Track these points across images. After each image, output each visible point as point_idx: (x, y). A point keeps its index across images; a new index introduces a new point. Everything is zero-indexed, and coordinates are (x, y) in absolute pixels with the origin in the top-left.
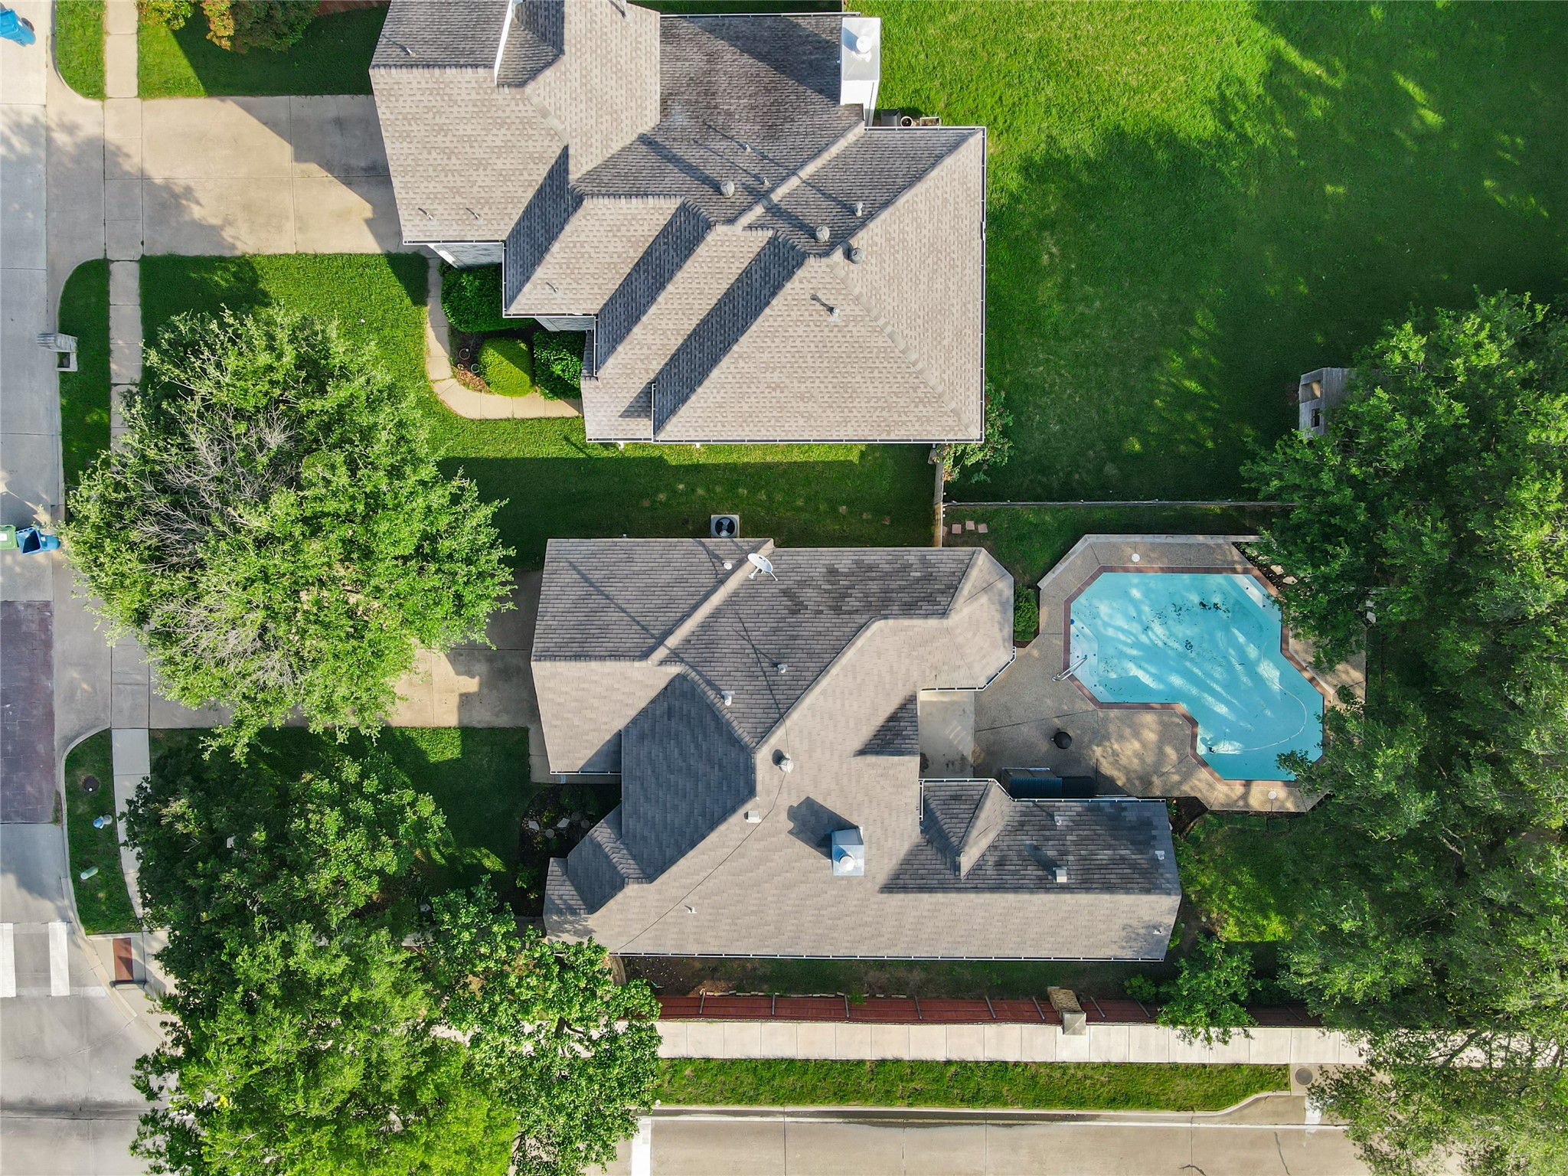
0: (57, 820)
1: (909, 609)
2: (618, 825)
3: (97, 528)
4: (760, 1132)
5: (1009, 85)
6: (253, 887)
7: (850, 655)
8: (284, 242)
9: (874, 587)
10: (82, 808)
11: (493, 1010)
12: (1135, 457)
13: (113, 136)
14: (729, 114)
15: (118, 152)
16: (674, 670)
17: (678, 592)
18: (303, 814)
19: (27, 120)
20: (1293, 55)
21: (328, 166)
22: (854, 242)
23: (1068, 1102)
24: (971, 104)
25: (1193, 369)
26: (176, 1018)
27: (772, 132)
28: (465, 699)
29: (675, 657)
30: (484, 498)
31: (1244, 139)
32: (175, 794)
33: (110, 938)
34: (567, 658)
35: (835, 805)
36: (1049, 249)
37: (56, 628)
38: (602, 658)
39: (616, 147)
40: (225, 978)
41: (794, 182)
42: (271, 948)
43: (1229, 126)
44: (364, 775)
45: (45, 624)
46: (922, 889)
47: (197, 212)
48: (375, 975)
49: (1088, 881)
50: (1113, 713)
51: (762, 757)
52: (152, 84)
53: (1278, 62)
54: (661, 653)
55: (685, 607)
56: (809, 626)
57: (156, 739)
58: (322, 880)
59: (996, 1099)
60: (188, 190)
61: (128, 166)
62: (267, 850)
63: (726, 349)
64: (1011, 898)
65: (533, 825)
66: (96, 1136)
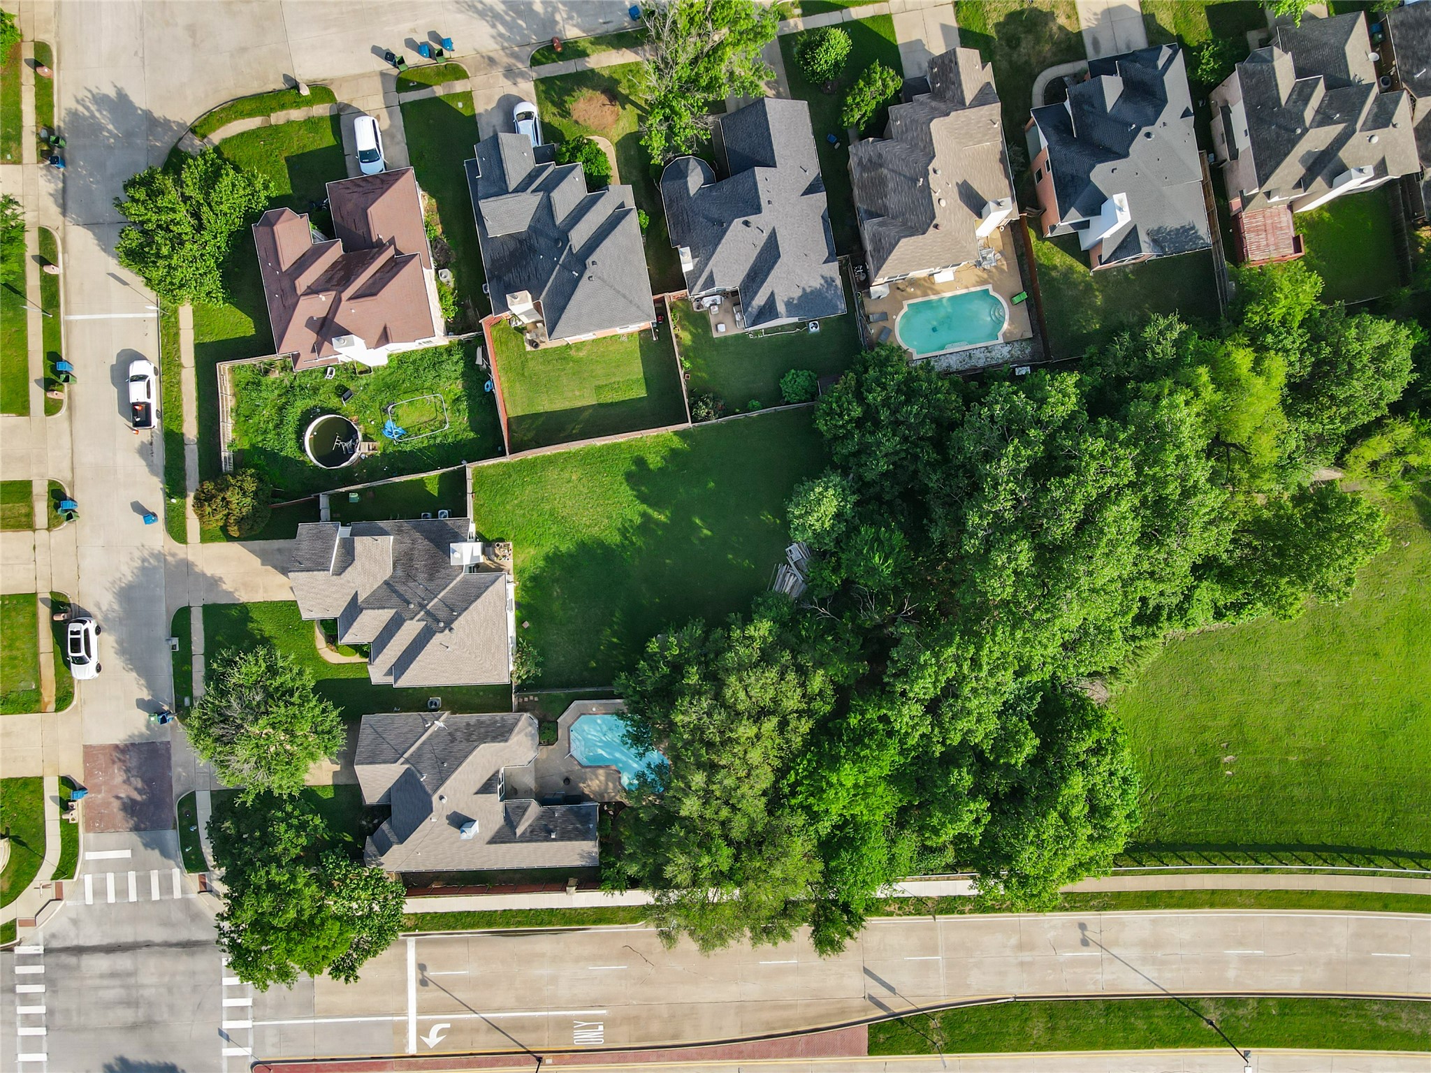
0: (175, 828)
1: (494, 739)
2: (390, 823)
3: (198, 729)
4: (457, 940)
5: (538, 527)
6: (255, 852)
7: (470, 758)
8: (259, 597)
9: (482, 730)
10: (185, 823)
11: (341, 891)
12: (594, 669)
13: (191, 558)
14: (417, 569)
15: (193, 564)
16: (407, 766)
17: (409, 736)
18: (272, 825)
19: (156, 552)
20: (650, 511)
21: (275, 567)
22: (453, 626)
23: (578, 923)
24: (524, 536)
25: (614, 634)
26: (229, 902)
27: (431, 578)
28: (335, 773)
29: (407, 761)
30: (336, 707)
31: (632, 543)
32: (225, 819)
33: (197, 874)
34: (367, 764)
35: (466, 813)
36: (557, 591)
37: (172, 751)
38: (380, 763)
39: (375, 587)
40: (247, 884)
41: (436, 600)
42: (263, 873)
43: (626, 538)
44: (294, 809)
45: (168, 750)
46: (502, 842)
47: (224, 587)
48: (299, 880)
49: (564, 836)
50: (588, 770)
51: (435, 798)
52: (206, 537)
53: (644, 515)
54: (402, 760)
55: (412, 742)
56: (457, 747)
57: (215, 795)
58: (279, 849)
59: (550, 923)
60: (221, 578)
61: (197, 570)
62: (260, 838)
63: (415, 659)
64: (534, 844)
65: (364, 823)
66: (193, 954)
